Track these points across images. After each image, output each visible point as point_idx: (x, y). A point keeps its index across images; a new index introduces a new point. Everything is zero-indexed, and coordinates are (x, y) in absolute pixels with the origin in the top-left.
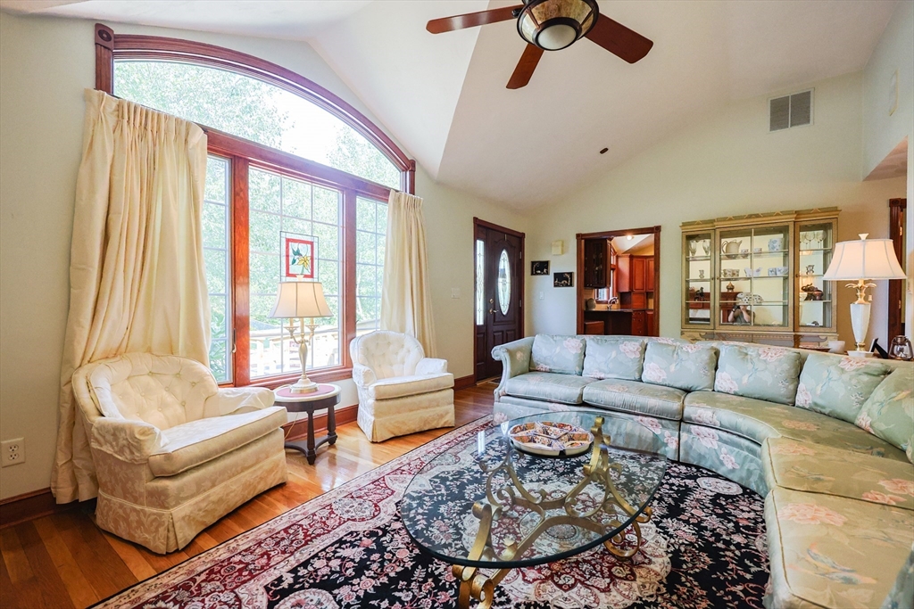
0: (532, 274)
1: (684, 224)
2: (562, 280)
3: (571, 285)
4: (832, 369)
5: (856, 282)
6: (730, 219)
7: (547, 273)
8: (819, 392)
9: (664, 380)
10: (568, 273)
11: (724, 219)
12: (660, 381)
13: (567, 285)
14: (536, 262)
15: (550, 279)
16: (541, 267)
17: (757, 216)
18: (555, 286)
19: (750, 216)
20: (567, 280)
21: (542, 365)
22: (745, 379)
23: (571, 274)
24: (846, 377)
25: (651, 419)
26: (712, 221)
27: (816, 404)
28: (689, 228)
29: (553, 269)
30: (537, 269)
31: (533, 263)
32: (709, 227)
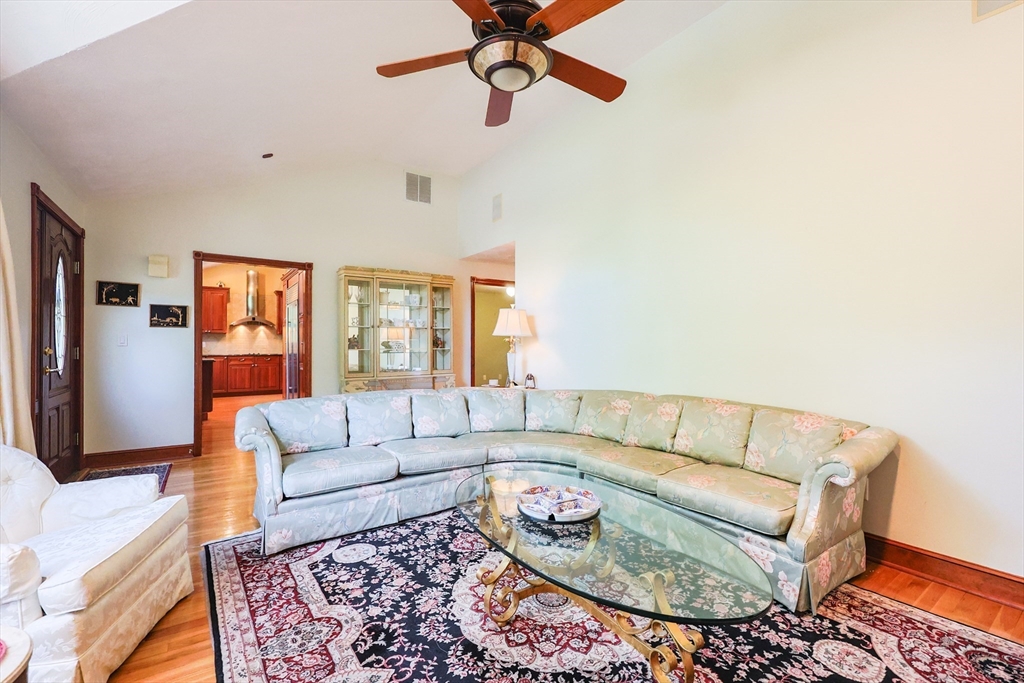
0: (99, 302)
1: (347, 268)
2: (163, 315)
3: (184, 325)
4: (552, 399)
5: (509, 337)
6: (388, 271)
7: (136, 304)
8: (547, 417)
9: (438, 431)
10: (178, 307)
11: (383, 270)
12: (434, 434)
13: (176, 325)
14: (108, 283)
15: (142, 313)
16: (124, 294)
17: (407, 273)
18: (152, 325)
19: (402, 272)
20: (177, 318)
21: (296, 444)
22: (498, 418)
23: (184, 309)
24: (562, 404)
25: (463, 470)
26: (373, 270)
27: (546, 426)
28: (351, 273)
29: (147, 299)
30: (110, 295)
31: (101, 285)
32: (368, 274)
